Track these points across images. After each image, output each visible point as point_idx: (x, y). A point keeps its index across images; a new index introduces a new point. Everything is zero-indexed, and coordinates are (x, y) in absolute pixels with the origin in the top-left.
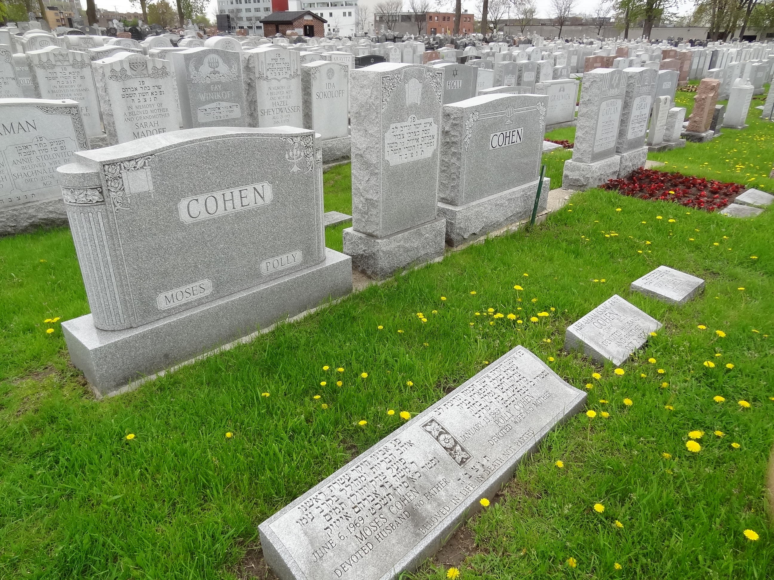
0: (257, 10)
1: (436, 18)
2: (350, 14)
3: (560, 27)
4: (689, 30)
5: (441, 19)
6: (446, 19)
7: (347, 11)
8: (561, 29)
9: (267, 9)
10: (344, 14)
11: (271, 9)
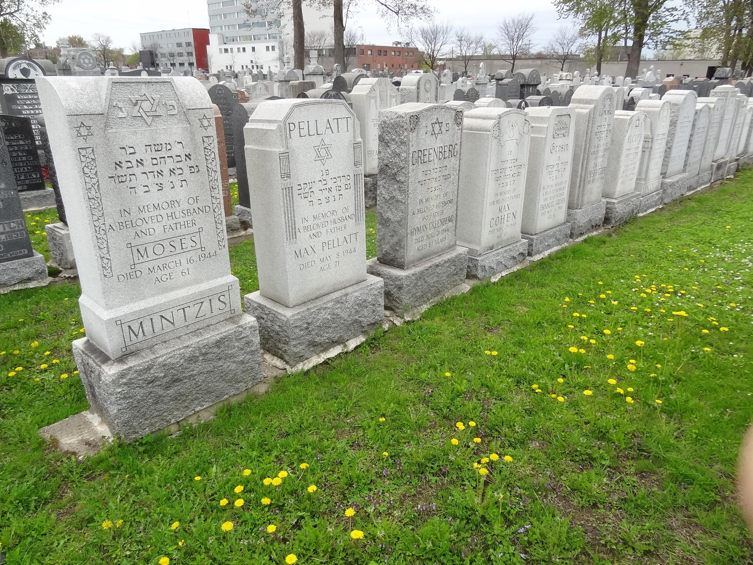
0: (179, 45)
1: (369, 52)
2: (273, 48)
3: (512, 61)
4: (682, 65)
5: (376, 54)
6: (382, 54)
7: (270, 45)
8: (513, 64)
9: (188, 44)
10: (268, 48)
11: (193, 43)
